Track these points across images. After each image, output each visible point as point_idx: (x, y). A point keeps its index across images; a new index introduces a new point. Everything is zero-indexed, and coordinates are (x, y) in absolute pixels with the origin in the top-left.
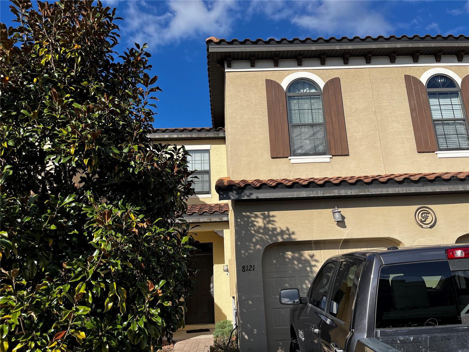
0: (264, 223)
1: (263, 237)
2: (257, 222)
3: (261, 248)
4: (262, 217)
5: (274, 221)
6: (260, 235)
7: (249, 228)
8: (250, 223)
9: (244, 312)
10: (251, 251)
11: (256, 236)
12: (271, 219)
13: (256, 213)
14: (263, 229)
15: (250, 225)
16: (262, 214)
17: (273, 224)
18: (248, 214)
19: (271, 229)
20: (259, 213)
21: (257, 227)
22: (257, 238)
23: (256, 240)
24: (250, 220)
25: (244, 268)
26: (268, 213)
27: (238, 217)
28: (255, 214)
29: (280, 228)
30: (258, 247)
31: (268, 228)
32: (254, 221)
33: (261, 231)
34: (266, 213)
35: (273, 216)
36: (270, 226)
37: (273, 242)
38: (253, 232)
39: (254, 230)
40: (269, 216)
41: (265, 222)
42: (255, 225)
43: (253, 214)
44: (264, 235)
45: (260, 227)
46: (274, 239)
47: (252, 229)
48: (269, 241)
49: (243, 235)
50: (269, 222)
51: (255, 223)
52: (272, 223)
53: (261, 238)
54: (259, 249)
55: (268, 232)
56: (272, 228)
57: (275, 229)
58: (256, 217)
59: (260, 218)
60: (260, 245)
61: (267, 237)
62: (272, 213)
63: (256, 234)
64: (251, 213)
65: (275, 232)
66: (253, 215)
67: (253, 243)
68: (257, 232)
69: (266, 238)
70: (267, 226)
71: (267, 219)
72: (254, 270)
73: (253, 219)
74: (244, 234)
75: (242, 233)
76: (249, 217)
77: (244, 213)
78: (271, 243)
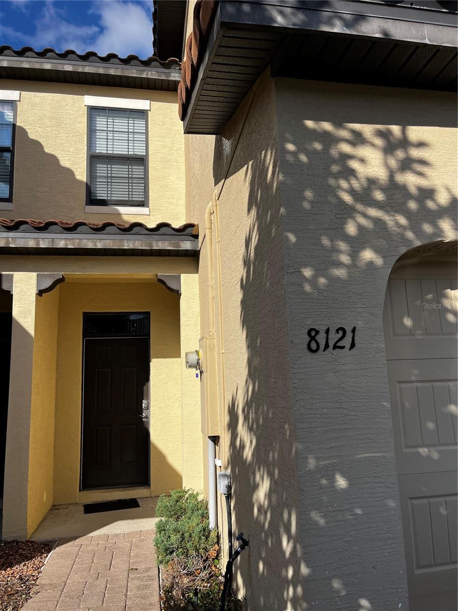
0: (387, 166)
1: (387, 218)
2: (362, 161)
3: (379, 261)
4: (379, 142)
5: (423, 162)
6: (373, 212)
7: (332, 182)
8: (334, 161)
9: (316, 523)
10: (340, 273)
11: (359, 212)
12: (415, 153)
13: (357, 126)
14: (383, 190)
15: (335, 168)
16: (380, 134)
17: (421, 174)
18: (327, 126)
19: (413, 190)
20: (367, 129)
21: (363, 181)
22: (362, 220)
23: (360, 228)
24: (334, 152)
25: (313, 338)
26: (404, 132)
27: (288, 136)
28: (353, 132)
29: (448, 189)
30: (368, 255)
31: (404, 188)
32: (351, 157)
33: (379, 196)
34: (396, 129)
35: (421, 145)
36: (410, 180)
37: (426, 241)
38: (347, 198)
39: (352, 192)
40: (405, 143)
41: (393, 163)
42: (352, 173)
43: (346, 128)
44: (387, 212)
45: (372, 182)
46: (427, 228)
47: (344, 184)
48: (410, 235)
49: (306, 205)
50: (407, 165)
51: (354, 165)
52: (418, 167)
53: (377, 221)
54: (371, 264)
55: (405, 203)
56: (420, 189)
57: (427, 193)
58: (358, 139)
59: (373, 145)
60: (377, 250)
61: (403, 220)
62: (416, 132)
63: (359, 207)
64: (339, 124)
65: (430, 204)
66: (344, 134)
67: (347, 238)
68: (364, 196)
69: (397, 224)
70: (401, 178)
71: (400, 154)
72: (353, 345)
73: (346, 148)
74: (311, 202)
75: (304, 198)
76: (329, 140)
77: (310, 124)
78: (418, 243)
